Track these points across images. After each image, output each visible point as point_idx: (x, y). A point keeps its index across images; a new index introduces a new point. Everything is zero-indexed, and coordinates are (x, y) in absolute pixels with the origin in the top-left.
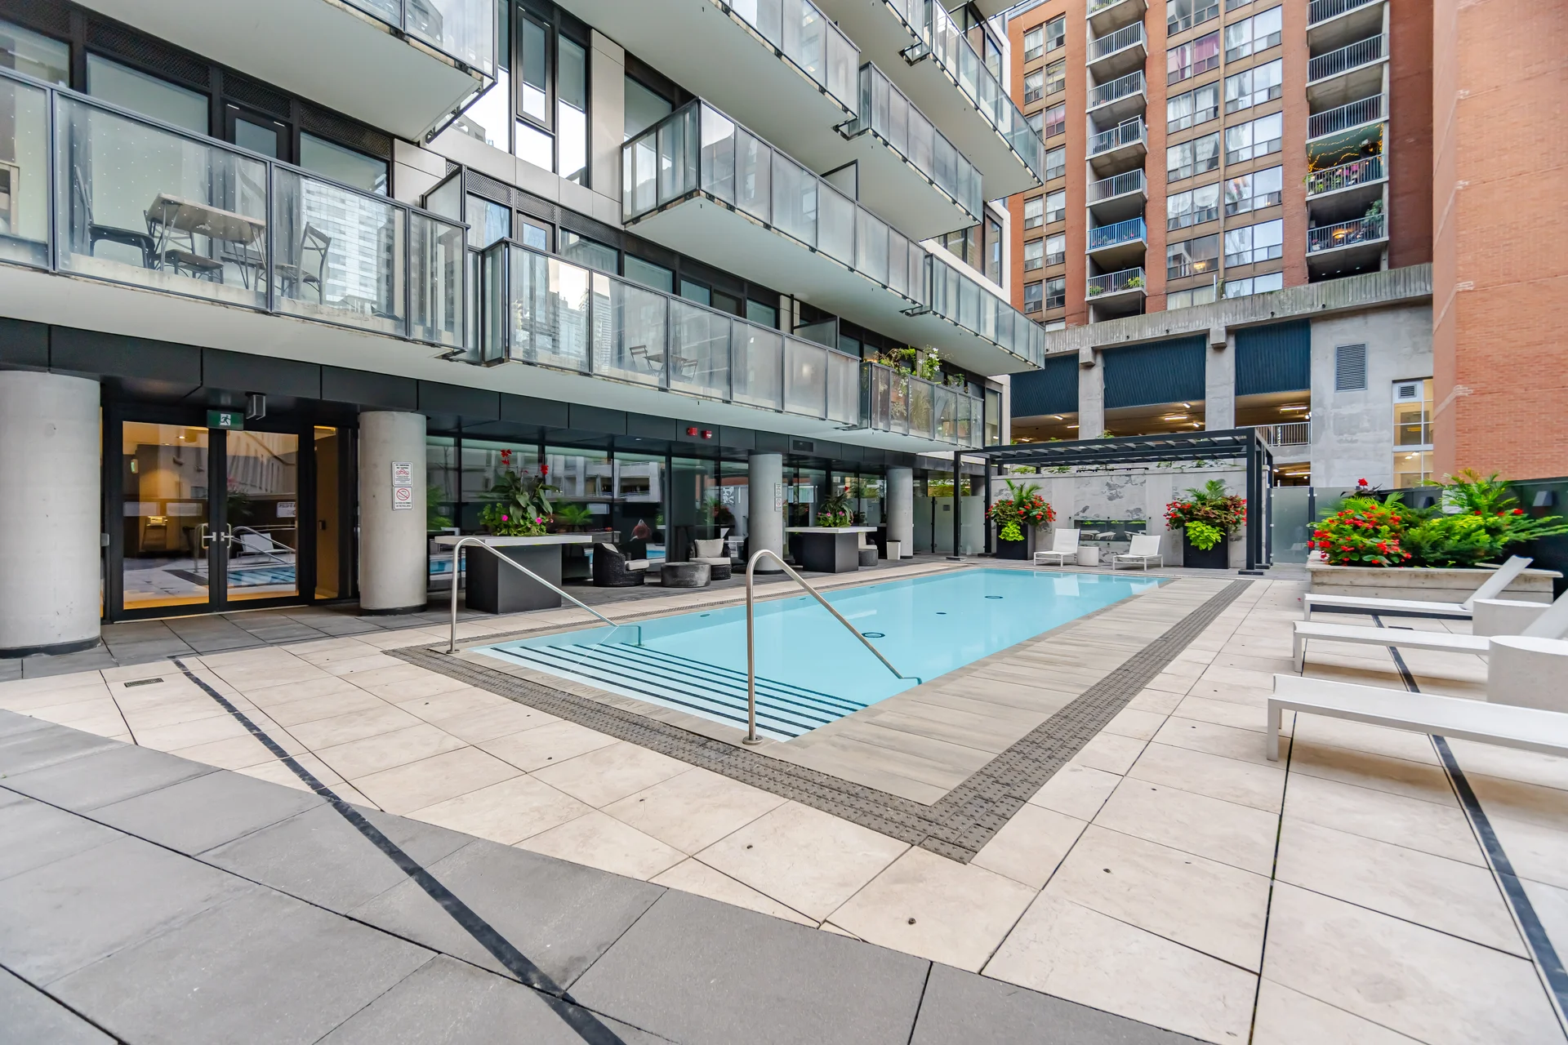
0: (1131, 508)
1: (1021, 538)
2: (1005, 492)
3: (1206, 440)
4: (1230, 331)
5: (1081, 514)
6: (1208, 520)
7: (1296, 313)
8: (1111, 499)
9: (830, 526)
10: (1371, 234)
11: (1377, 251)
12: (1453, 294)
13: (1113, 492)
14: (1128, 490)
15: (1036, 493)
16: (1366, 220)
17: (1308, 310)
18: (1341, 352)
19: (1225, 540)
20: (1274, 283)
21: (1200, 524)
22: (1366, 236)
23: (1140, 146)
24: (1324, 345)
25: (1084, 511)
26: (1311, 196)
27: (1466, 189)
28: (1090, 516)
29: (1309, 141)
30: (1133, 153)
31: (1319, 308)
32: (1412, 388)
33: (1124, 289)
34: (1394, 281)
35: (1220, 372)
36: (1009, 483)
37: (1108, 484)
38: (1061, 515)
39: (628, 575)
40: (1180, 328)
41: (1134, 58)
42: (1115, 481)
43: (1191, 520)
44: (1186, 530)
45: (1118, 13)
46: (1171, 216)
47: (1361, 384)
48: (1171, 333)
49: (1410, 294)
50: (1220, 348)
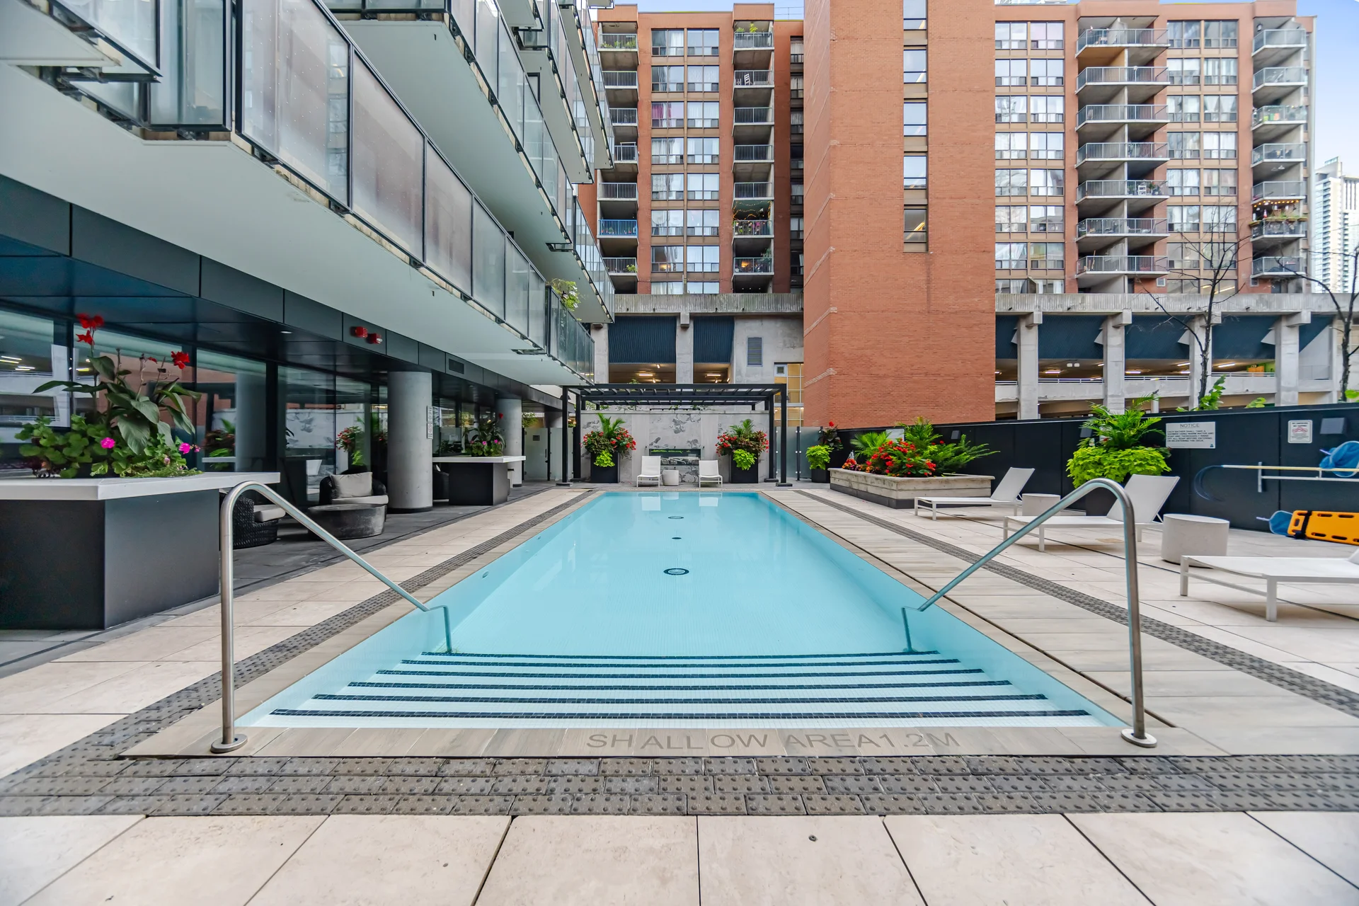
0: (691, 440)
1: (612, 464)
2: (592, 425)
3: (733, 390)
4: (693, 317)
5: (655, 444)
6: (747, 448)
7: (729, 311)
8: (676, 432)
9: (483, 455)
10: (765, 269)
11: (768, 280)
12: (826, 313)
13: (678, 427)
14: (688, 425)
15: (621, 426)
16: (763, 259)
17: (735, 311)
18: (750, 340)
19: (757, 462)
20: (713, 288)
21: (743, 451)
22: (762, 270)
23: (635, 166)
24: (743, 333)
25: (657, 441)
26: (736, 236)
27: (834, 252)
28: (662, 445)
29: (735, 199)
30: (630, 170)
31: (741, 311)
32: (783, 368)
33: (624, 272)
34: (777, 301)
35: (685, 344)
36: (601, 417)
37: (674, 420)
38: (639, 446)
39: (260, 529)
40: (662, 309)
41: (630, 97)
42: (680, 418)
43: (737, 448)
44: (732, 455)
45: (620, 57)
46: (654, 226)
47: (760, 363)
48: (656, 311)
49: (784, 311)
50: (685, 327)
